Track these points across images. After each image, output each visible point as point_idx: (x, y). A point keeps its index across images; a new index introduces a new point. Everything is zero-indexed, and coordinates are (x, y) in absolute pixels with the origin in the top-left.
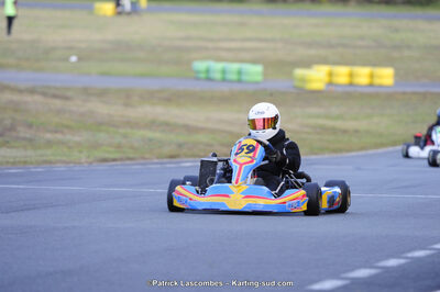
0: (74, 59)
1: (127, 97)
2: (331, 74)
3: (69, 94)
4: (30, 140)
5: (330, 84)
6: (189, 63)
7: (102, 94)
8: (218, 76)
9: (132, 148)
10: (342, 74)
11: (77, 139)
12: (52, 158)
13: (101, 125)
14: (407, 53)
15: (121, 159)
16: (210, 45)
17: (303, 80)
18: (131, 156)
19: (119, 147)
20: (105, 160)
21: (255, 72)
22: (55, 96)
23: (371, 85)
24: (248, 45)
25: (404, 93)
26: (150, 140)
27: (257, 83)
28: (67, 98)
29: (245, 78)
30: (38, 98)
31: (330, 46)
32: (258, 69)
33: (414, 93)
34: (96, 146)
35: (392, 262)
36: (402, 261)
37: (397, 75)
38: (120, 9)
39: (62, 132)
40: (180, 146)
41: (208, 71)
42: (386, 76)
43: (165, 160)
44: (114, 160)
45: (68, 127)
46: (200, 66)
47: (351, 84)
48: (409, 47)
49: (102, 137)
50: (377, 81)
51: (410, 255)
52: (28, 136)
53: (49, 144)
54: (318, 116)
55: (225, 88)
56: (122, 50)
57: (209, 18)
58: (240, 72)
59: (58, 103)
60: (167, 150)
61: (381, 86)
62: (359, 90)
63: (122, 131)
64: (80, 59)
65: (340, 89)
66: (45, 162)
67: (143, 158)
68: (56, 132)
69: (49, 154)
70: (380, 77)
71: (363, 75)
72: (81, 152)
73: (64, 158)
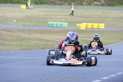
0: (15, 21)
1: (30, 32)
2: (87, 25)
3: (14, 31)
4: (3, 44)
5: (86, 28)
6: (47, 22)
7: (23, 31)
8: (55, 26)
9: (31, 46)
10: (90, 25)
11: (16, 43)
12: (9, 49)
13: (22, 39)
14: (108, 19)
15: (28, 49)
16: (53, 17)
17: (79, 27)
18: (31, 48)
19: (28, 45)
20: (24, 49)
21: (65, 25)
22: (10, 32)
23: (98, 28)
24: (63, 17)
25: (107, 31)
26: (36, 44)
27: (66, 28)
28: (13, 32)
29: (62, 26)
30: (5, 32)
31: (87, 17)
32: (67, 24)
33: (110, 31)
34: (21, 45)
35: (105, 78)
36: (108, 78)
37: (105, 25)
38: (27, 7)
39: (12, 42)
40: (45, 45)
41: (52, 24)
42: (102, 26)
43: (41, 49)
44: (27, 49)
45: (13, 40)
46: (50, 23)
47: (92, 28)
48: (109, 18)
49: (23, 43)
50: (100, 27)
51: (110, 76)
52: (2, 43)
53: (8, 45)
54: (83, 37)
55: (57, 29)
56: (28, 18)
57: (53, 10)
58: (61, 25)
59: (11, 33)
60: (41, 47)
61: (101, 29)
62: (95, 30)
63: (28, 41)
64: (16, 21)
65: (89, 30)
66: (7, 50)
67: (35, 49)
68: (10, 41)
69: (8, 48)
70: (100, 26)
71: (96, 26)
72: (17, 47)
73: (13, 49)
